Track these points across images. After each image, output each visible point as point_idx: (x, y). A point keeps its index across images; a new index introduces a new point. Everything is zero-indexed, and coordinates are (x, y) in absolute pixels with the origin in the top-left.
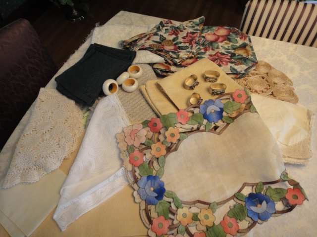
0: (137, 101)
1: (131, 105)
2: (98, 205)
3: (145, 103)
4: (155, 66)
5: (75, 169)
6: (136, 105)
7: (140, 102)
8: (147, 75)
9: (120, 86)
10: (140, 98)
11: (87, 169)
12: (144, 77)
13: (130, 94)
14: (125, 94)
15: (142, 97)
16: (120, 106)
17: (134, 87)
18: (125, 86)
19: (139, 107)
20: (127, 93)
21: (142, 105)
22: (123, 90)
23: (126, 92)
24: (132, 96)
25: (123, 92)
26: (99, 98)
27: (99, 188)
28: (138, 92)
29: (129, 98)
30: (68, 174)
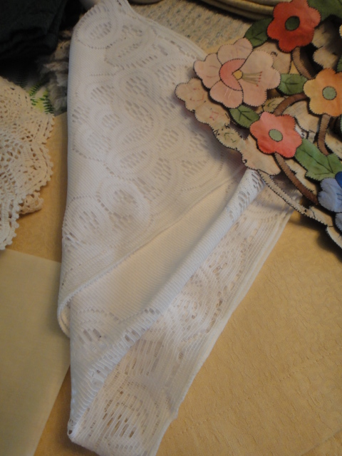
2: (230, 313)
5: (78, 229)
11: (123, 218)
26: (67, 33)
27: (204, 260)
30: (58, 252)
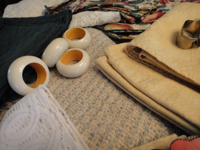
0: (97, 92)
1: (86, 106)
3: (116, 93)
4: (108, 28)
6: (99, 103)
7: (104, 95)
8: (100, 42)
9: (53, 69)
10: (102, 85)
12: (96, 46)
13: (78, 81)
14: (66, 83)
15: (105, 81)
16: (59, 115)
17: (83, 64)
18: (63, 67)
19: (106, 107)
20: (71, 81)
21: (111, 100)
22: (62, 76)
23: (68, 78)
24: (84, 85)
25: (61, 81)
28: (94, 73)
29: (78, 90)
